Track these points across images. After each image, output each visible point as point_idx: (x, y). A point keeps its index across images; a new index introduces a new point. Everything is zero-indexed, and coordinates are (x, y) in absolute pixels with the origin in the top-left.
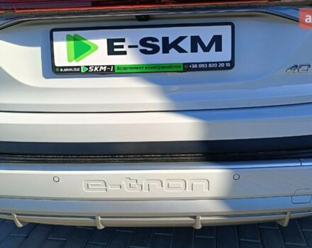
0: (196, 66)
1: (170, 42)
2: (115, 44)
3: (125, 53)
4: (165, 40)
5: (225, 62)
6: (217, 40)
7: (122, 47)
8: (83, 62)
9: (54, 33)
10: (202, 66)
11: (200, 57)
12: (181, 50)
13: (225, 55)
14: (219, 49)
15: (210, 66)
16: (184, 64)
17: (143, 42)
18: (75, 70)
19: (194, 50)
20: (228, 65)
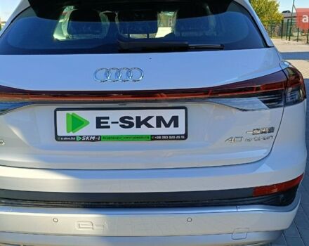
0: (160, 137)
1: (142, 120)
2: (102, 121)
3: (109, 127)
4: (138, 118)
5: (180, 135)
6: (175, 119)
7: (107, 123)
8: (78, 133)
9: (58, 112)
10: (165, 137)
11: (163, 130)
12: (149, 126)
13: (181, 130)
14: (176, 125)
15: (170, 137)
16: (152, 136)
17: (122, 119)
18: (72, 138)
19: (158, 125)
20: (183, 137)
